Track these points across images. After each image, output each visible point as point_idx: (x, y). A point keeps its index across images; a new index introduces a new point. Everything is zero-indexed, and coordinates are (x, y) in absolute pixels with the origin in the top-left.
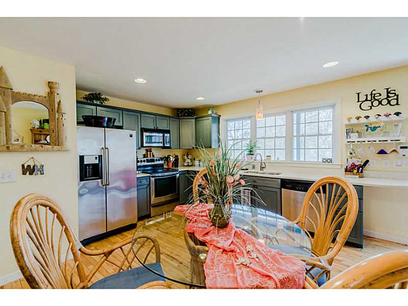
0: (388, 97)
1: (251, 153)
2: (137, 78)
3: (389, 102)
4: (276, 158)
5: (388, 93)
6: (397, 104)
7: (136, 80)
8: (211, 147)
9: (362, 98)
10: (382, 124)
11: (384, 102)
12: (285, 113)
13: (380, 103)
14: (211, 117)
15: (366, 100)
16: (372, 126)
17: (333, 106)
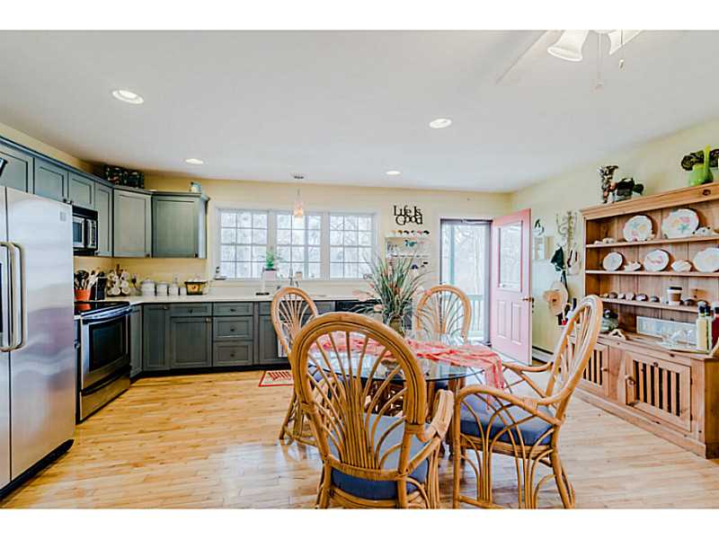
0: (416, 215)
1: (270, 268)
2: (117, 90)
3: (416, 220)
4: (310, 275)
5: (416, 211)
6: (421, 223)
7: (115, 93)
8: (197, 256)
9: (398, 213)
10: (418, 241)
11: (413, 219)
12: (320, 213)
13: (410, 220)
14: (198, 199)
15: (401, 215)
16: (411, 241)
17: (373, 215)
